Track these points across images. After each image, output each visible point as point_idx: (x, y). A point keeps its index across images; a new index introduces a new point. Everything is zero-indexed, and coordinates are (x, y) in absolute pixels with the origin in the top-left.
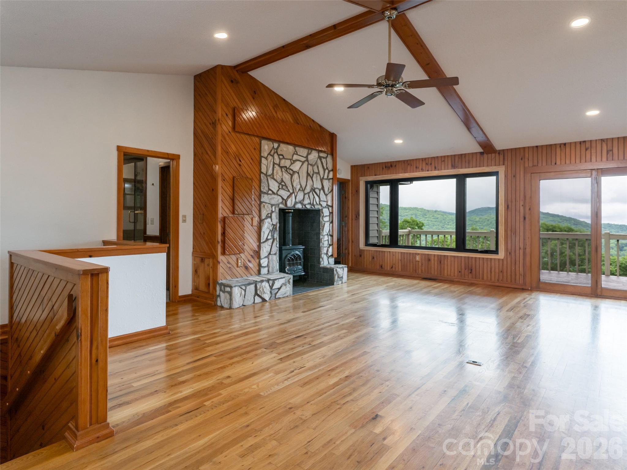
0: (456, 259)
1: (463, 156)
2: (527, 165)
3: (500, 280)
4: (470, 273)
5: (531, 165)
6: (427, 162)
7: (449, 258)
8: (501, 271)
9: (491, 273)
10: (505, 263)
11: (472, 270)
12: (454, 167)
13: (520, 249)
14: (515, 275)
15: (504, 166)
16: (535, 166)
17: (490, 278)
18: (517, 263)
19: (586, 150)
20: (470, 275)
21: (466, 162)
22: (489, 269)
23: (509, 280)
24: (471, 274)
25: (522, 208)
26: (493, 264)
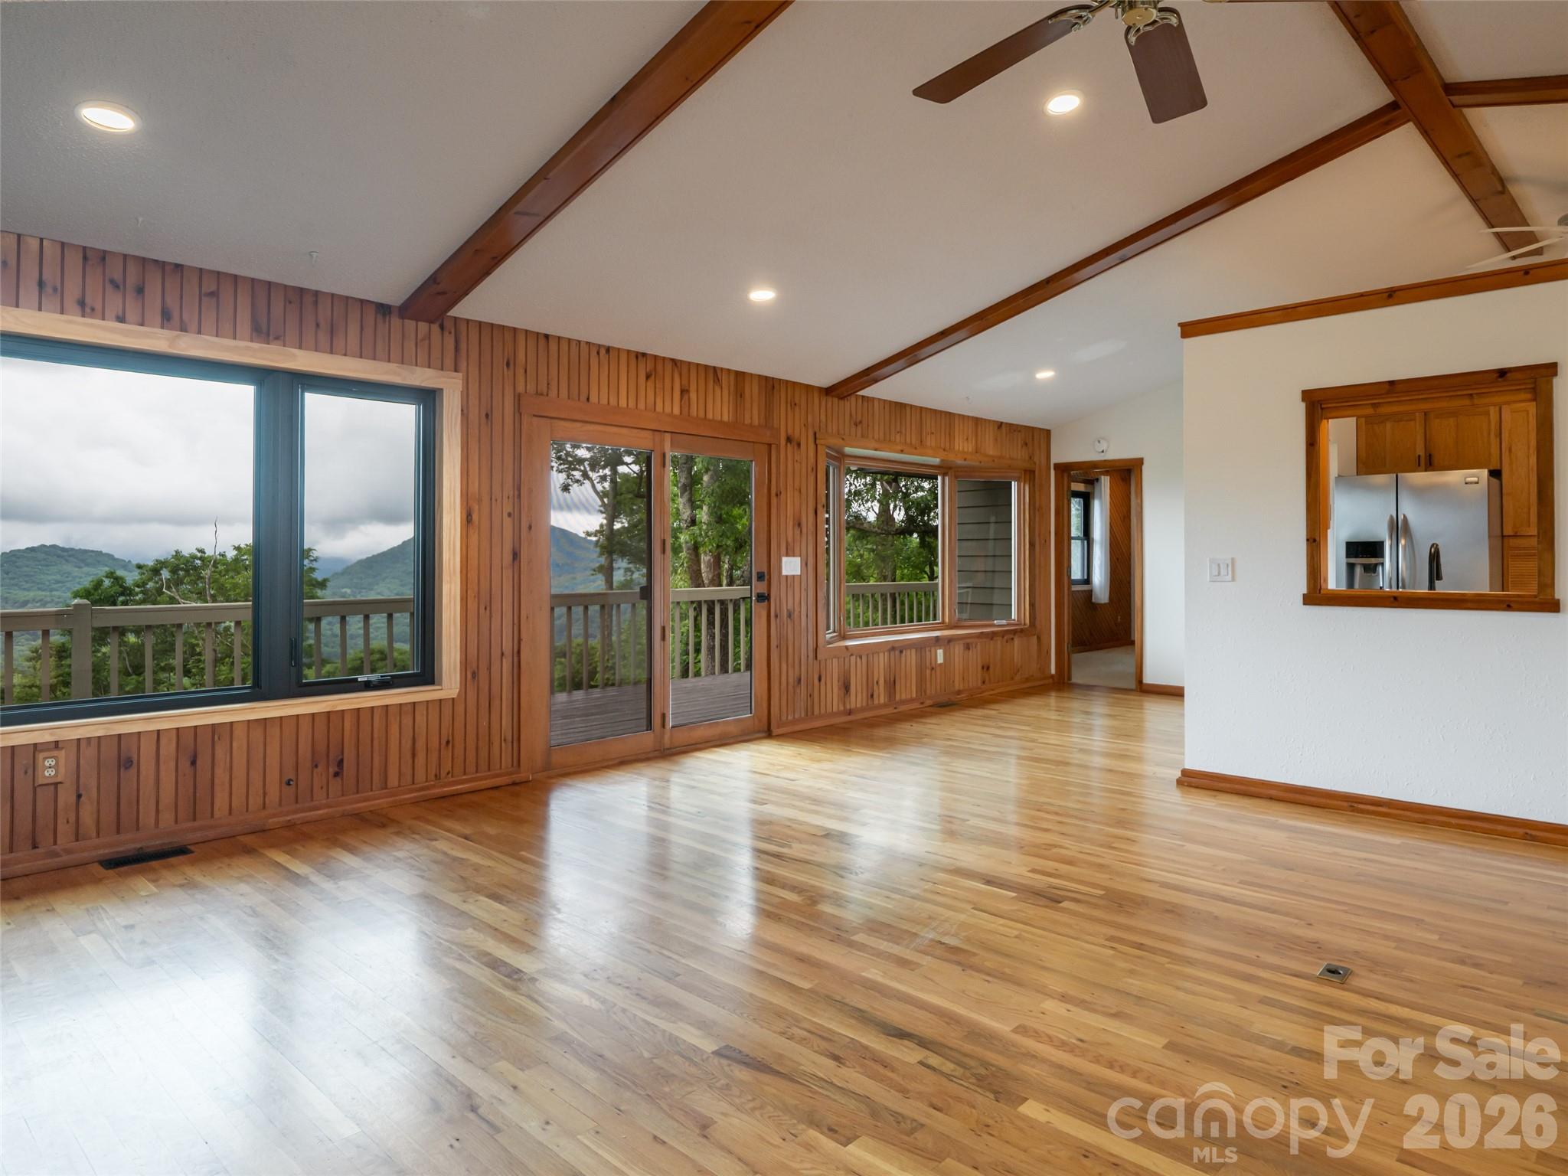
0: (275, 731)
1: (308, 300)
2: (521, 388)
3: (443, 774)
4: (336, 774)
5: (531, 388)
6: (118, 276)
7: (239, 733)
8: (448, 743)
9: (414, 755)
10: (460, 709)
11: (340, 763)
12: (262, 332)
13: (502, 654)
14: (490, 743)
15: (460, 375)
16: (542, 394)
17: (409, 779)
18: (496, 703)
19: (648, 377)
20: (335, 785)
21: (318, 325)
22: (407, 745)
23: (471, 768)
24: (338, 779)
25: (508, 522)
26: (420, 719)
